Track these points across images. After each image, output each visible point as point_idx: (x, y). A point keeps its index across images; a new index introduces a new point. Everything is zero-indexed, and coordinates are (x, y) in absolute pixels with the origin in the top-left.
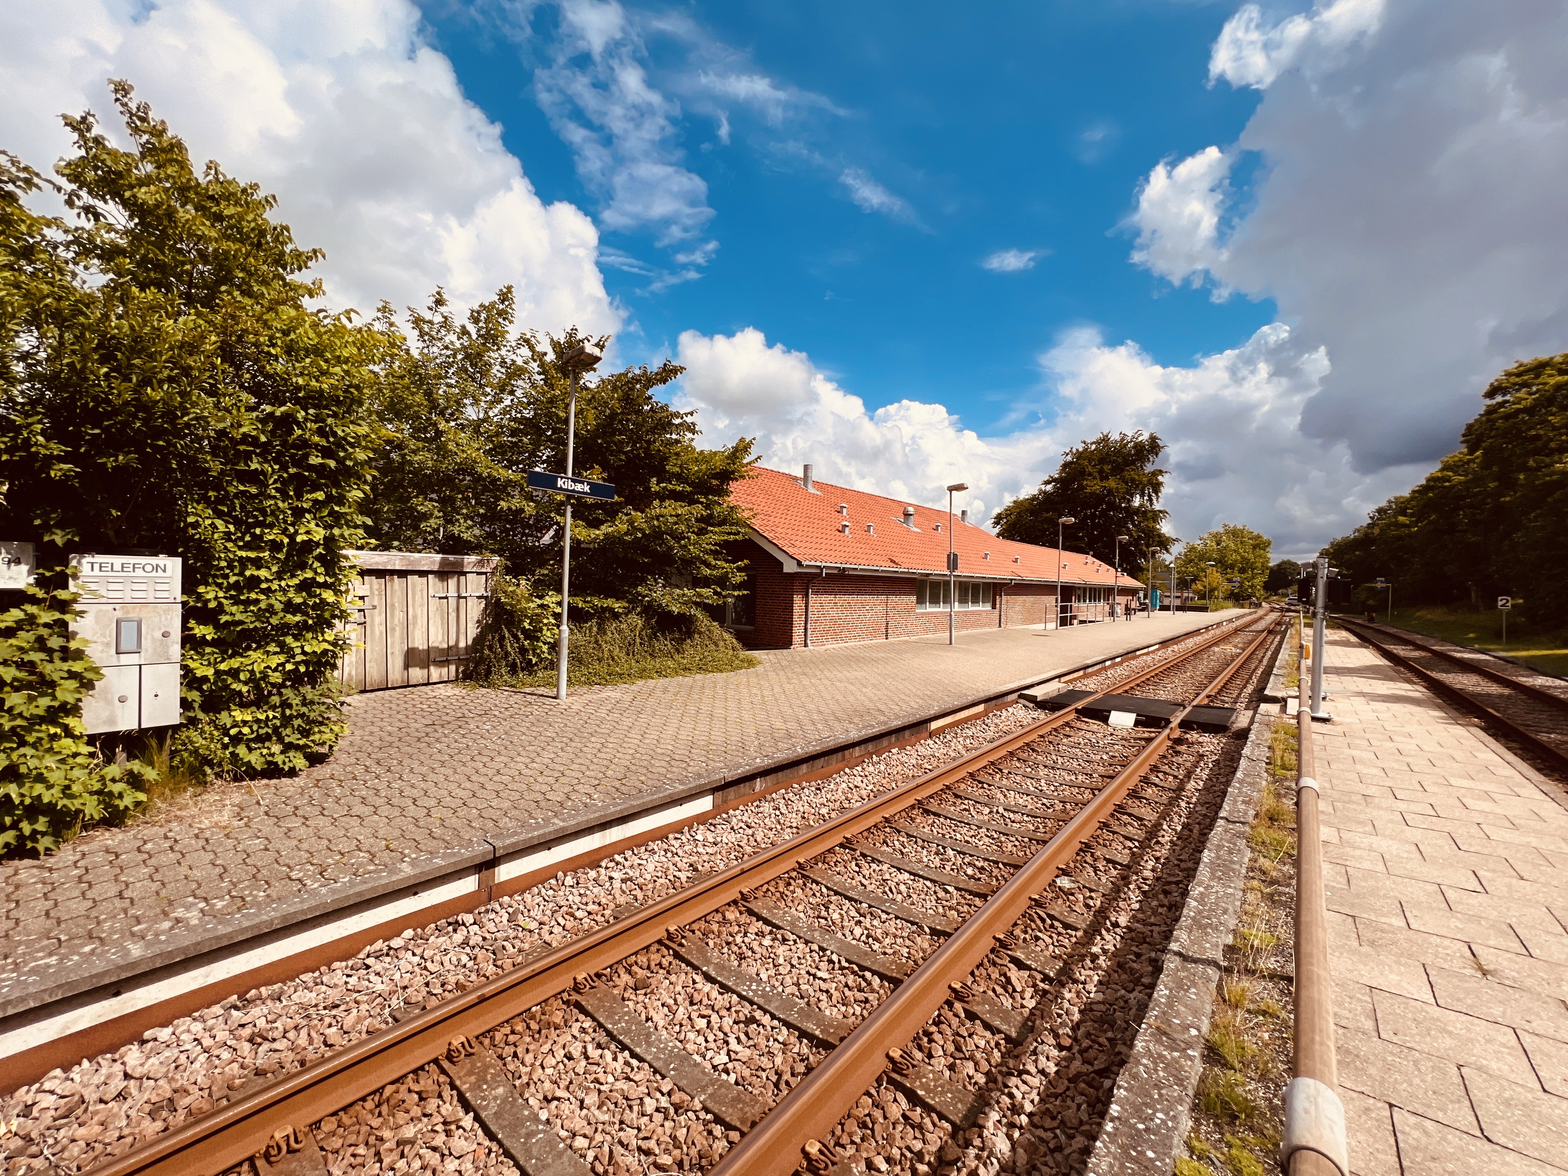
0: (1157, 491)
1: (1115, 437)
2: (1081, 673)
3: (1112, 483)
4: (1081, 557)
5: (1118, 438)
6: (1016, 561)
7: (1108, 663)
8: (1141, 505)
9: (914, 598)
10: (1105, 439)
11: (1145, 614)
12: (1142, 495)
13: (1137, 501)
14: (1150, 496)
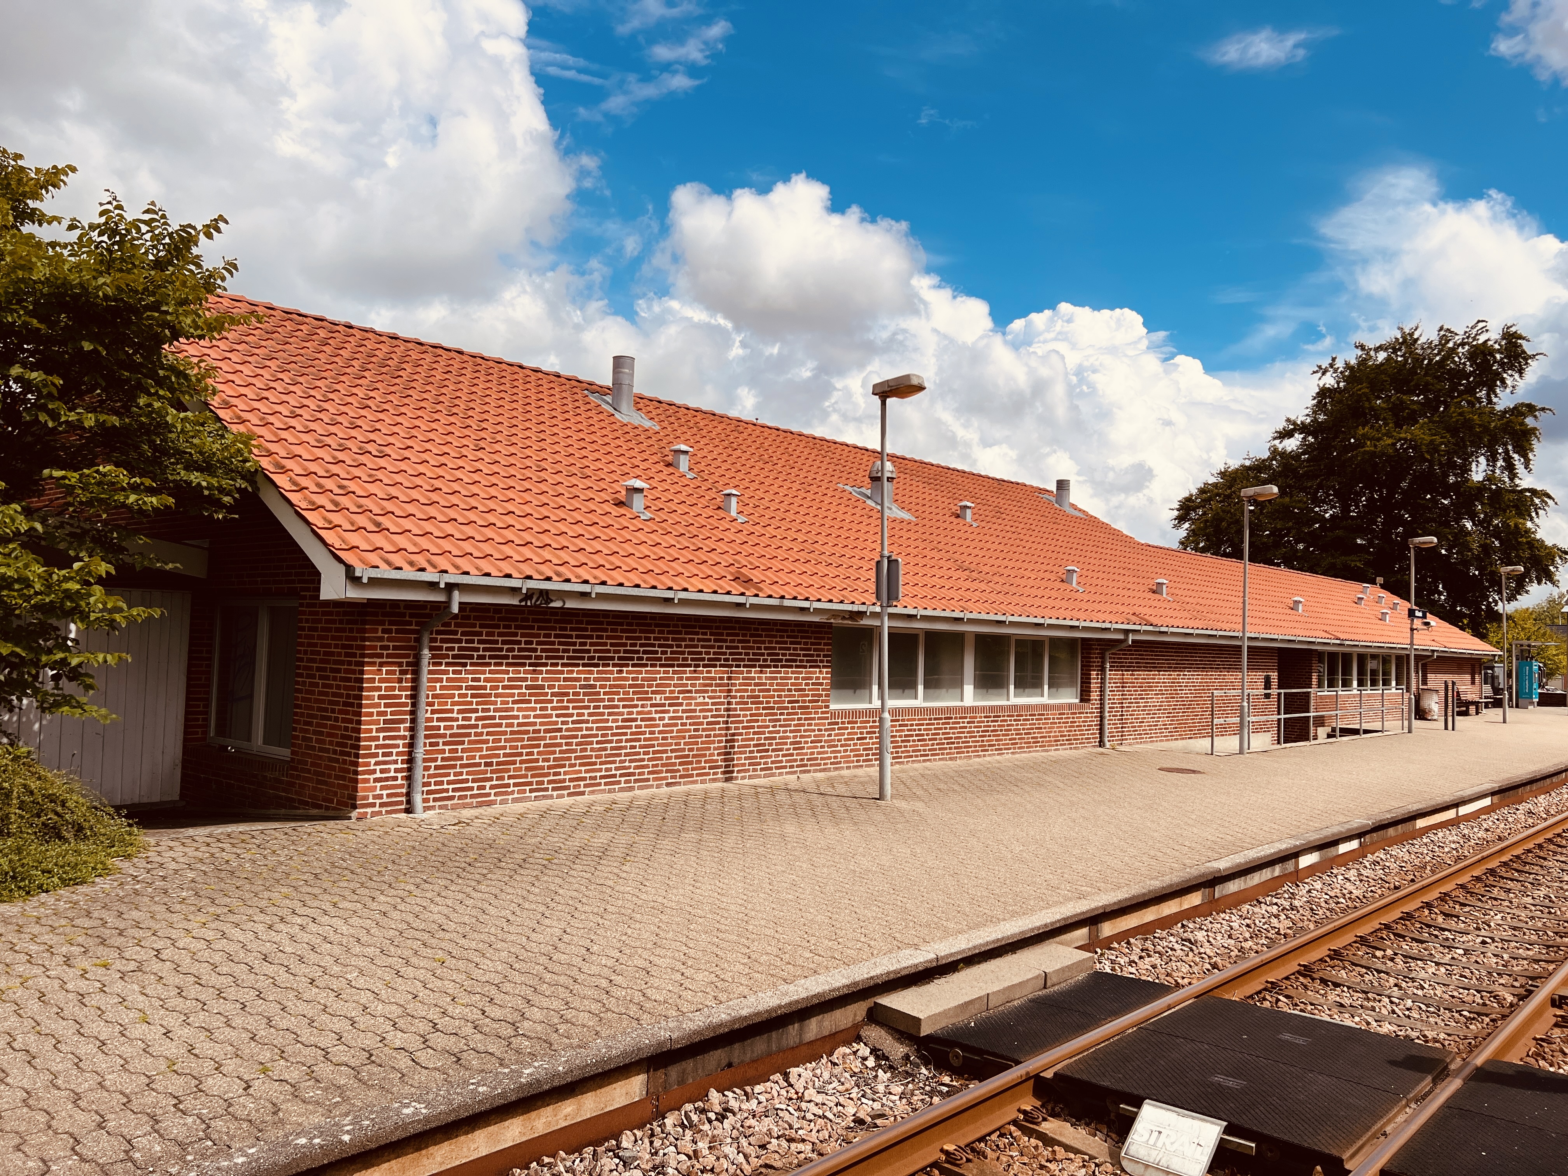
0: (1524, 451)
1: (1428, 334)
2: (1195, 899)
3: (1419, 431)
4: (1352, 589)
5: (1435, 338)
6: (1156, 590)
7: (1306, 861)
8: (1490, 479)
9: (823, 675)
10: (1408, 341)
11: (1495, 714)
12: (1492, 459)
13: (1478, 472)
14: (1508, 460)
